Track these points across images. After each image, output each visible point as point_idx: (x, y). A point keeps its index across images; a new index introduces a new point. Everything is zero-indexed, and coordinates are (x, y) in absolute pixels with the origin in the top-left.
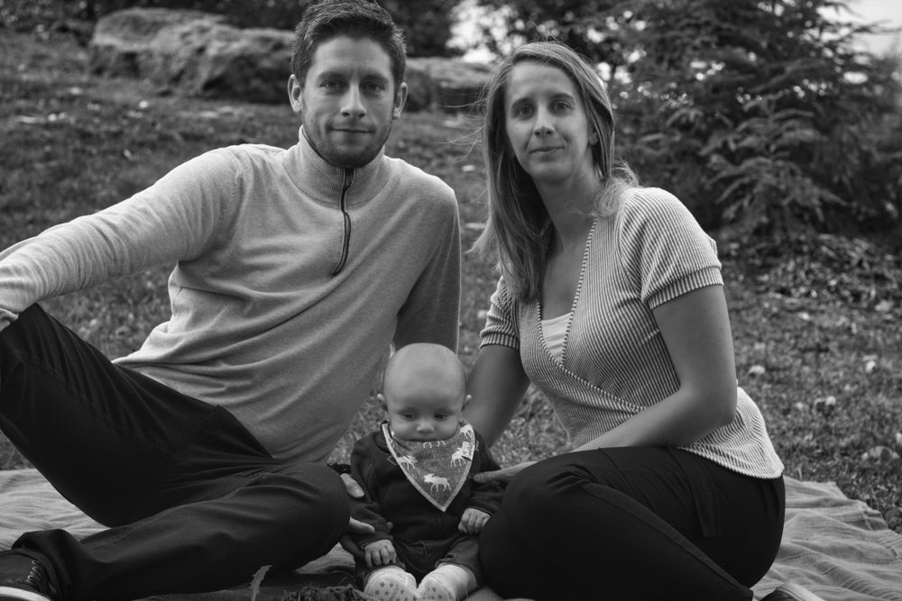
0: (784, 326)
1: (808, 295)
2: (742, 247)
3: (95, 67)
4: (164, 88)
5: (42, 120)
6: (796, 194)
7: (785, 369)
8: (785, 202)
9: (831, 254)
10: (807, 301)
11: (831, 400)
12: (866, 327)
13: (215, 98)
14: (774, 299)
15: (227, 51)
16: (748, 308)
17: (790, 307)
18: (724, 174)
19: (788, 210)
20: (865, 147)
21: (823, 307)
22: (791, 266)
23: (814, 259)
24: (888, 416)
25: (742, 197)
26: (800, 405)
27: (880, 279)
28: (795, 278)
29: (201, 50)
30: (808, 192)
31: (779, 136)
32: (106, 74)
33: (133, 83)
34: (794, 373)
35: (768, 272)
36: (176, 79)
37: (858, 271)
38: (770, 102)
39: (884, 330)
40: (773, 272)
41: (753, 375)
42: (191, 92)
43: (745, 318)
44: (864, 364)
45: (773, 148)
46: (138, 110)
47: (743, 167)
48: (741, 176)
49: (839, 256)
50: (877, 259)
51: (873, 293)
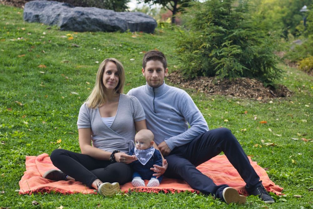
0: (233, 106)
1: (239, 95)
2: (221, 82)
3: (26, 19)
4: (49, 27)
5: (16, 40)
6: (236, 68)
7: (233, 120)
8: (233, 70)
9: (245, 84)
10: (239, 97)
11: (245, 130)
12: (255, 106)
13: (64, 30)
14: (230, 97)
15: (67, 16)
16: (223, 101)
17: (235, 100)
18: (216, 62)
19: (234, 71)
20: (255, 54)
21: (243, 100)
22: (234, 87)
23: (240, 85)
24: (260, 134)
25: (221, 68)
26: (237, 132)
27: (259, 90)
28: (235, 91)
29: (59, 15)
30: (239, 67)
31: (231, 52)
32: (30, 21)
33: (39, 25)
34: (236, 121)
35: (228, 89)
36: (52, 24)
37: (252, 88)
38: (228, 43)
39: (259, 106)
40: (229, 89)
41: (225, 122)
42: (57, 28)
43: (222, 104)
44: (254, 118)
45: (229, 55)
46: (43, 35)
47: (221, 61)
48: (221, 63)
49: (247, 84)
50: (258, 85)
51: (257, 95)
